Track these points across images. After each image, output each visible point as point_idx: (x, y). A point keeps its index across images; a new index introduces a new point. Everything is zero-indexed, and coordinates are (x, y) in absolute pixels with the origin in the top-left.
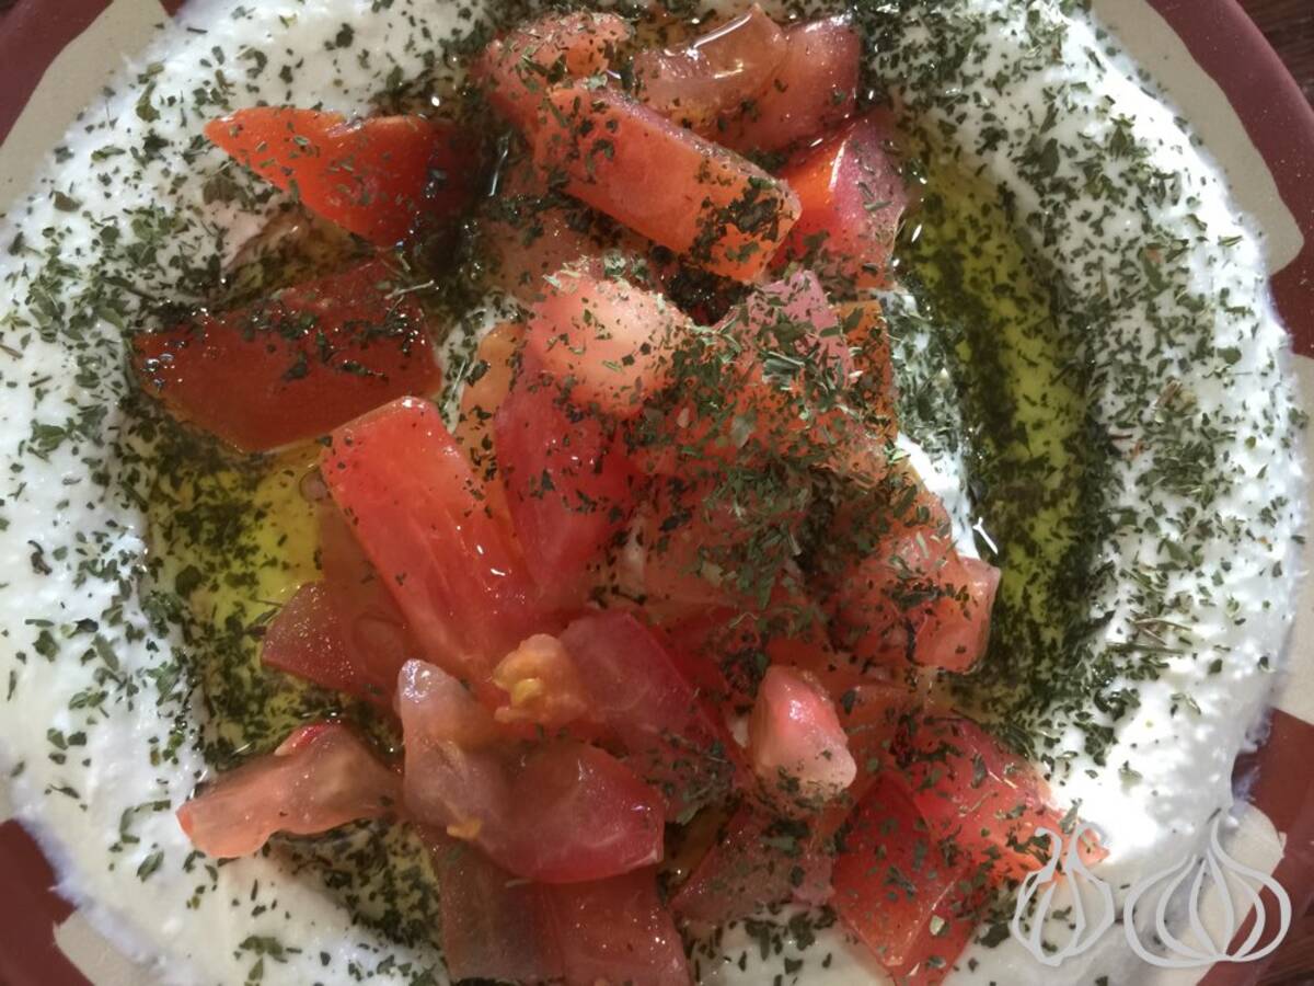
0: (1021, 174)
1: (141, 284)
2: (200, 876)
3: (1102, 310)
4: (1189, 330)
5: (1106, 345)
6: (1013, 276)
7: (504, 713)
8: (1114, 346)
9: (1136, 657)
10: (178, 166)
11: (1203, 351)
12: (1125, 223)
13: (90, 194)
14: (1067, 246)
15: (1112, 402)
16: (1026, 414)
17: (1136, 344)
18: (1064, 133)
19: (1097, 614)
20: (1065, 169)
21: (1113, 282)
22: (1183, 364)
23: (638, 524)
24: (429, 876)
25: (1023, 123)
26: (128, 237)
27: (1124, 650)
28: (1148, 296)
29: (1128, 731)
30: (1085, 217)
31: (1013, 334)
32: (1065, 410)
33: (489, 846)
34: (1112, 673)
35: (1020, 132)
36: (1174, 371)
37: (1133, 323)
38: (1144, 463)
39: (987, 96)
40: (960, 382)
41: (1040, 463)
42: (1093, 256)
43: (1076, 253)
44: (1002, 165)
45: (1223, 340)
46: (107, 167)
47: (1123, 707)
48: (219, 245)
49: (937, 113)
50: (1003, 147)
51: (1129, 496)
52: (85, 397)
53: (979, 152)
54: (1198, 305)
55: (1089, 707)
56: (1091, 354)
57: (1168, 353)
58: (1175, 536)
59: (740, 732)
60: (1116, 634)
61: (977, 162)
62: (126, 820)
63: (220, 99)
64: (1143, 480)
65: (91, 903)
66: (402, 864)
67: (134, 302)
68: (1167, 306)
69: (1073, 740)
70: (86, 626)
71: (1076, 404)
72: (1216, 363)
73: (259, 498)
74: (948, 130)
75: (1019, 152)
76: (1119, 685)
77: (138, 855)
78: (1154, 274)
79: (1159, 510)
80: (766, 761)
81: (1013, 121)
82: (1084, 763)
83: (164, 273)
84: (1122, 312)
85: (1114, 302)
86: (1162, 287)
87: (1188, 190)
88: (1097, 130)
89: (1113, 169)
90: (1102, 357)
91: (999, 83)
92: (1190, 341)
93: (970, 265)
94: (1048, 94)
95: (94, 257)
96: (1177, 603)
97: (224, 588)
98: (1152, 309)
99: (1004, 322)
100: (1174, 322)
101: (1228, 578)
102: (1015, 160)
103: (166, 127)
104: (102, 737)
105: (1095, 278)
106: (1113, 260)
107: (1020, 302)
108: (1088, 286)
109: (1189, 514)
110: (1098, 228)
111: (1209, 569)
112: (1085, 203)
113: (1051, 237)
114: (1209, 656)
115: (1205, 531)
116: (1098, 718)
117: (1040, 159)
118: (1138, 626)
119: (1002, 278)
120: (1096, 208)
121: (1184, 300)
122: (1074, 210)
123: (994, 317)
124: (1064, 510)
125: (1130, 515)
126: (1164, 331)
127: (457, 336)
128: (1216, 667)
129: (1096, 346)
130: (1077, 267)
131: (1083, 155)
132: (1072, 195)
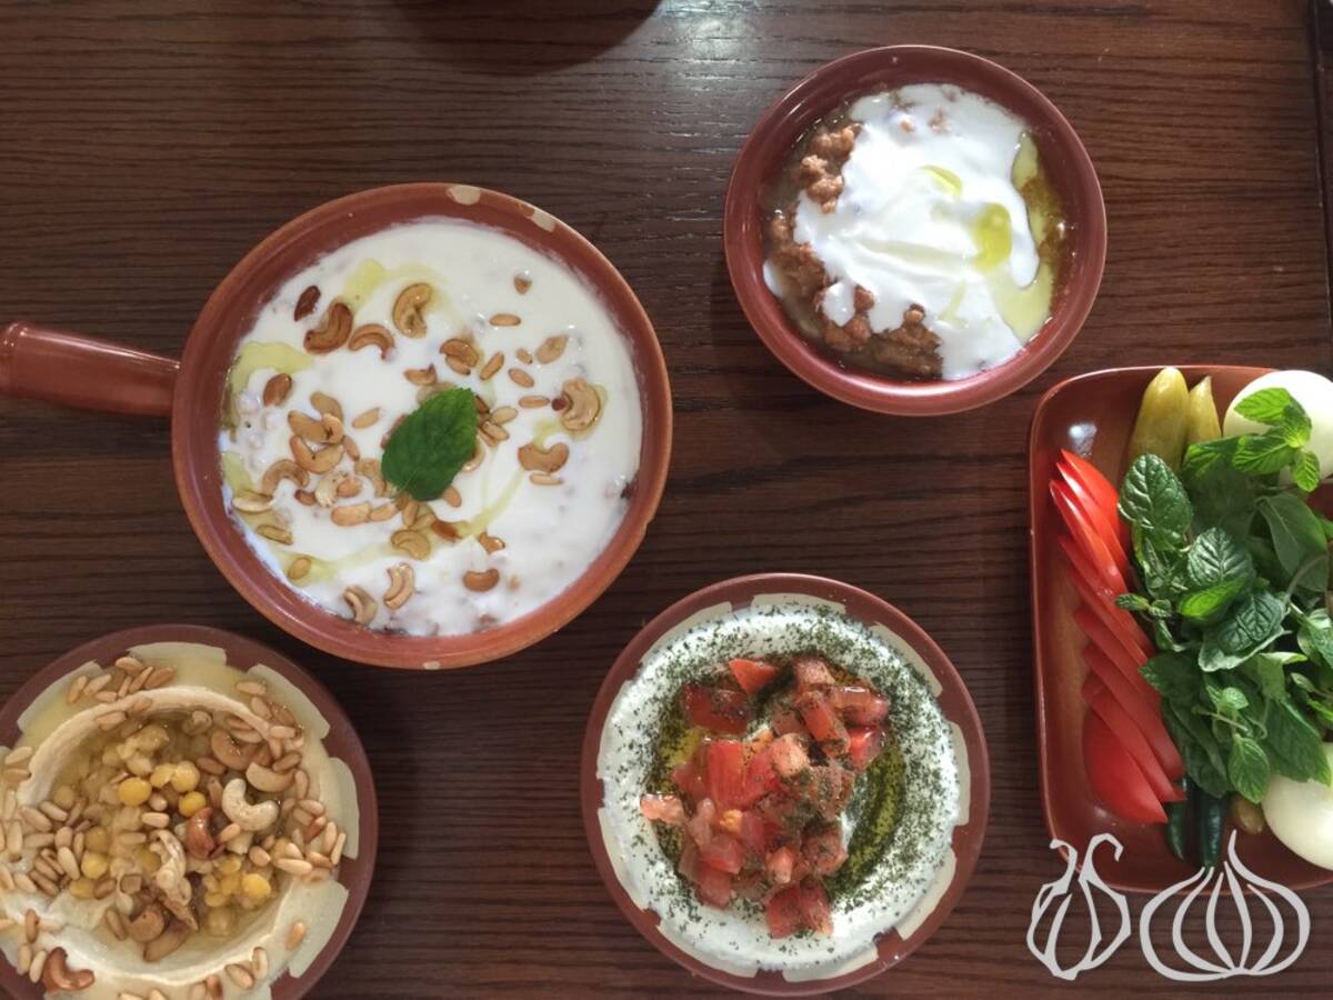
0: (910, 764)
1: (692, 674)
2: (634, 815)
3: (910, 809)
4: (926, 827)
5: (906, 817)
6: (896, 785)
7: (722, 823)
8: (908, 819)
9: (868, 895)
10: (715, 651)
11: (926, 834)
12: (926, 793)
13: (693, 646)
14: (912, 788)
15: (900, 832)
16: (880, 821)
17: (912, 822)
18: (924, 762)
19: (867, 879)
20: (920, 770)
21: (916, 804)
22: (920, 834)
23: (772, 795)
24: (679, 845)
25: (917, 753)
26: (696, 662)
27: (867, 892)
28: (921, 813)
29: (857, 910)
30: (918, 785)
31: (889, 799)
32: (889, 826)
33: (702, 849)
34: (861, 895)
35: (915, 755)
36: (917, 834)
37: (914, 817)
38: (898, 851)
39: (912, 741)
40: (867, 804)
41: (876, 835)
42: (915, 795)
43: (912, 791)
44: (907, 759)
45: (932, 834)
46: (700, 643)
47: (859, 904)
48: (713, 671)
49: (899, 737)
50: (909, 755)
51: (890, 857)
52: (667, 693)
53: (904, 752)
54: (931, 823)
55: (852, 900)
56: (902, 817)
57: (918, 829)
58: (894, 872)
59: (768, 856)
60: (868, 887)
61: (902, 754)
62: (626, 794)
63: (733, 641)
64: (895, 855)
65: (609, 807)
66: (674, 838)
67: (689, 677)
68: (924, 819)
69: (843, 904)
70: (640, 746)
71: (892, 827)
72: (927, 839)
73: (687, 732)
74: (899, 742)
75: (912, 759)
76: (861, 899)
77: (624, 804)
78: (925, 808)
79: (895, 864)
80: (772, 867)
81: (915, 752)
82: (843, 912)
83: (698, 673)
84: (914, 813)
85: (914, 809)
86: (926, 813)
87: (945, 794)
88: (932, 767)
89: (931, 778)
90: (904, 820)
91: (916, 740)
92: (925, 830)
93: (888, 775)
94: (925, 751)
95: (687, 663)
96: (885, 888)
97: (668, 749)
98: (920, 817)
99: (889, 794)
100: (923, 823)
101: (900, 890)
102: (910, 760)
103: (719, 640)
104: (630, 774)
105: (913, 800)
106: (919, 799)
107: (895, 792)
108: (910, 801)
109: (900, 870)
110: (920, 789)
111: (897, 885)
112: (920, 781)
113: (909, 783)
114: (884, 905)
115: (901, 876)
116: (852, 903)
117: (916, 765)
118: (874, 888)
119: (894, 784)
120: (922, 784)
121: (929, 820)
122: (917, 781)
123: (886, 791)
124: (875, 850)
125: (887, 862)
126: (920, 824)
127: (755, 723)
128: (884, 908)
129: (904, 816)
130: (910, 795)
131: (926, 771)
132: (918, 777)
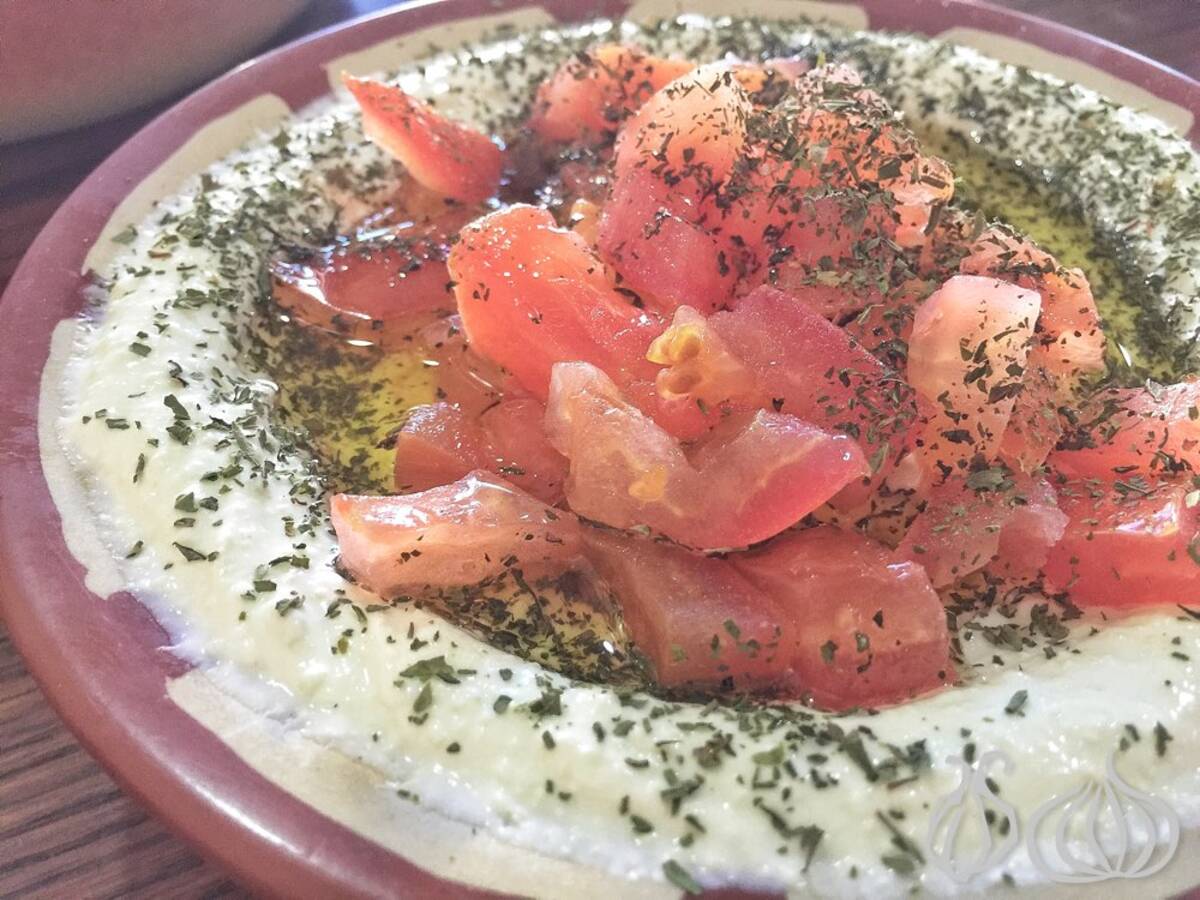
0: (961, 117)
1: (275, 227)
2: (347, 620)
3: (1068, 169)
4: (1141, 154)
5: (1082, 186)
6: (987, 179)
8: (1091, 184)
10: (304, 166)
11: (1160, 160)
12: (1055, 114)
13: (233, 180)
14: (1018, 144)
15: (1107, 216)
17: (1106, 175)
19: (1186, 337)
20: (992, 103)
21: (1066, 148)
22: (1150, 171)
25: (948, 89)
26: (266, 196)
28: (1098, 146)
30: (1022, 122)
32: (1076, 240)
35: (949, 96)
36: (1146, 176)
38: (1160, 233)
39: (914, 83)
42: (1042, 141)
43: (1027, 145)
44: (943, 118)
45: (1171, 151)
48: (337, 216)
50: (939, 107)
52: (225, 283)
53: (924, 116)
54: (1138, 138)
56: (1075, 198)
57: (1135, 169)
61: (923, 123)
64: (1166, 242)
67: (267, 236)
68: (1115, 145)
71: (1081, 232)
73: (375, 377)
75: (953, 104)
77: (273, 600)
78: (1094, 133)
81: (940, 92)
83: (293, 224)
84: (1084, 163)
85: (1074, 160)
86: (1105, 137)
89: (1029, 90)
90: (1084, 194)
91: (920, 74)
92: (1147, 159)
94: (959, 70)
95: (237, 206)
97: (345, 440)
100: (1127, 152)
102: (953, 111)
103: (296, 146)
104: (234, 506)
105: (1051, 152)
106: (1059, 136)
107: (1001, 192)
108: (1048, 159)
110: (1035, 124)
113: (1003, 144)
117: (971, 103)
120: (1028, 114)
121: (1126, 138)
122: (1012, 122)
126: (1123, 159)
129: (1075, 188)
130: (1034, 152)
131: (1002, 92)
132: (1006, 114)
